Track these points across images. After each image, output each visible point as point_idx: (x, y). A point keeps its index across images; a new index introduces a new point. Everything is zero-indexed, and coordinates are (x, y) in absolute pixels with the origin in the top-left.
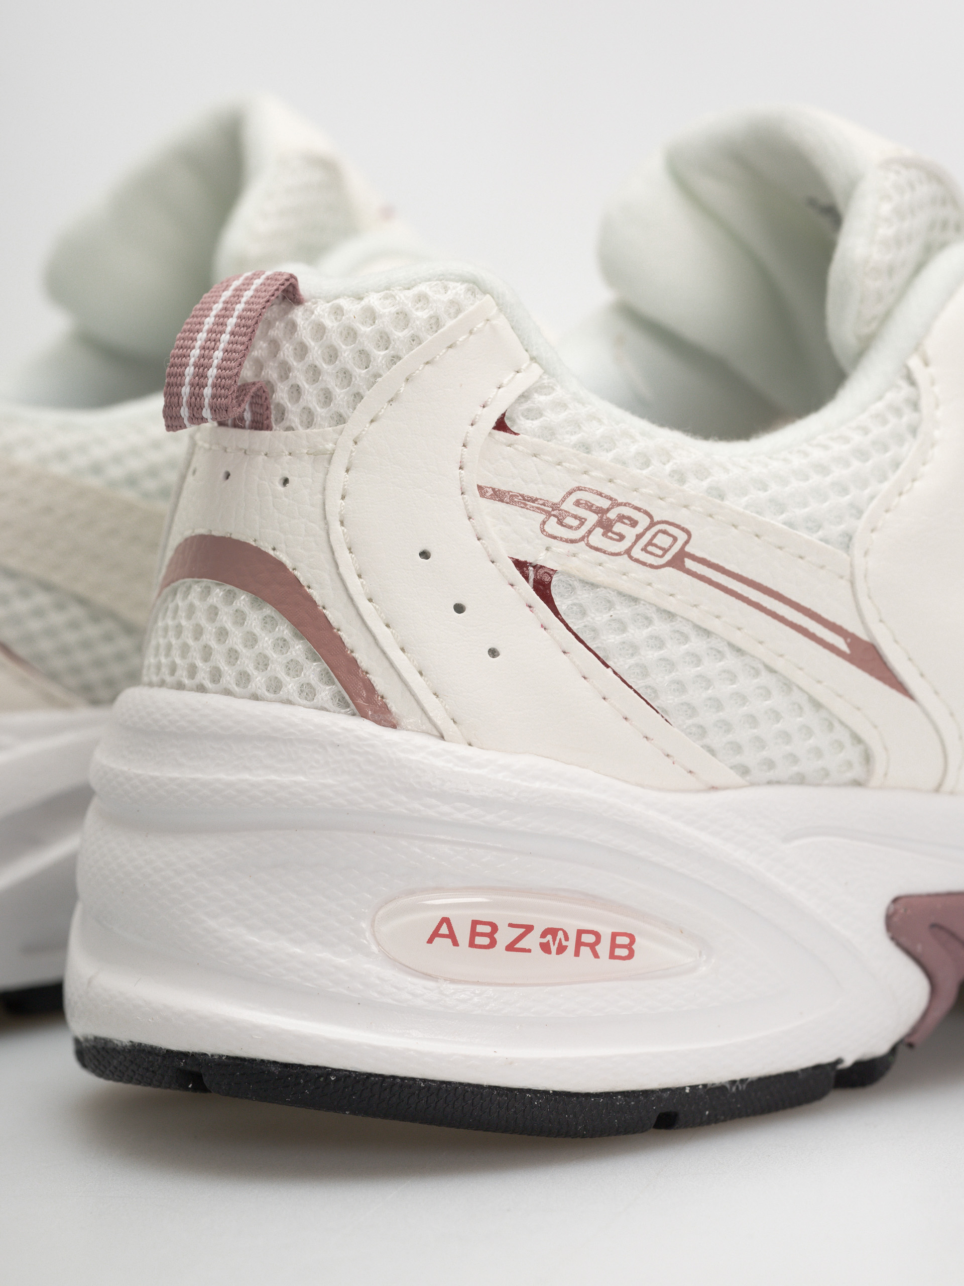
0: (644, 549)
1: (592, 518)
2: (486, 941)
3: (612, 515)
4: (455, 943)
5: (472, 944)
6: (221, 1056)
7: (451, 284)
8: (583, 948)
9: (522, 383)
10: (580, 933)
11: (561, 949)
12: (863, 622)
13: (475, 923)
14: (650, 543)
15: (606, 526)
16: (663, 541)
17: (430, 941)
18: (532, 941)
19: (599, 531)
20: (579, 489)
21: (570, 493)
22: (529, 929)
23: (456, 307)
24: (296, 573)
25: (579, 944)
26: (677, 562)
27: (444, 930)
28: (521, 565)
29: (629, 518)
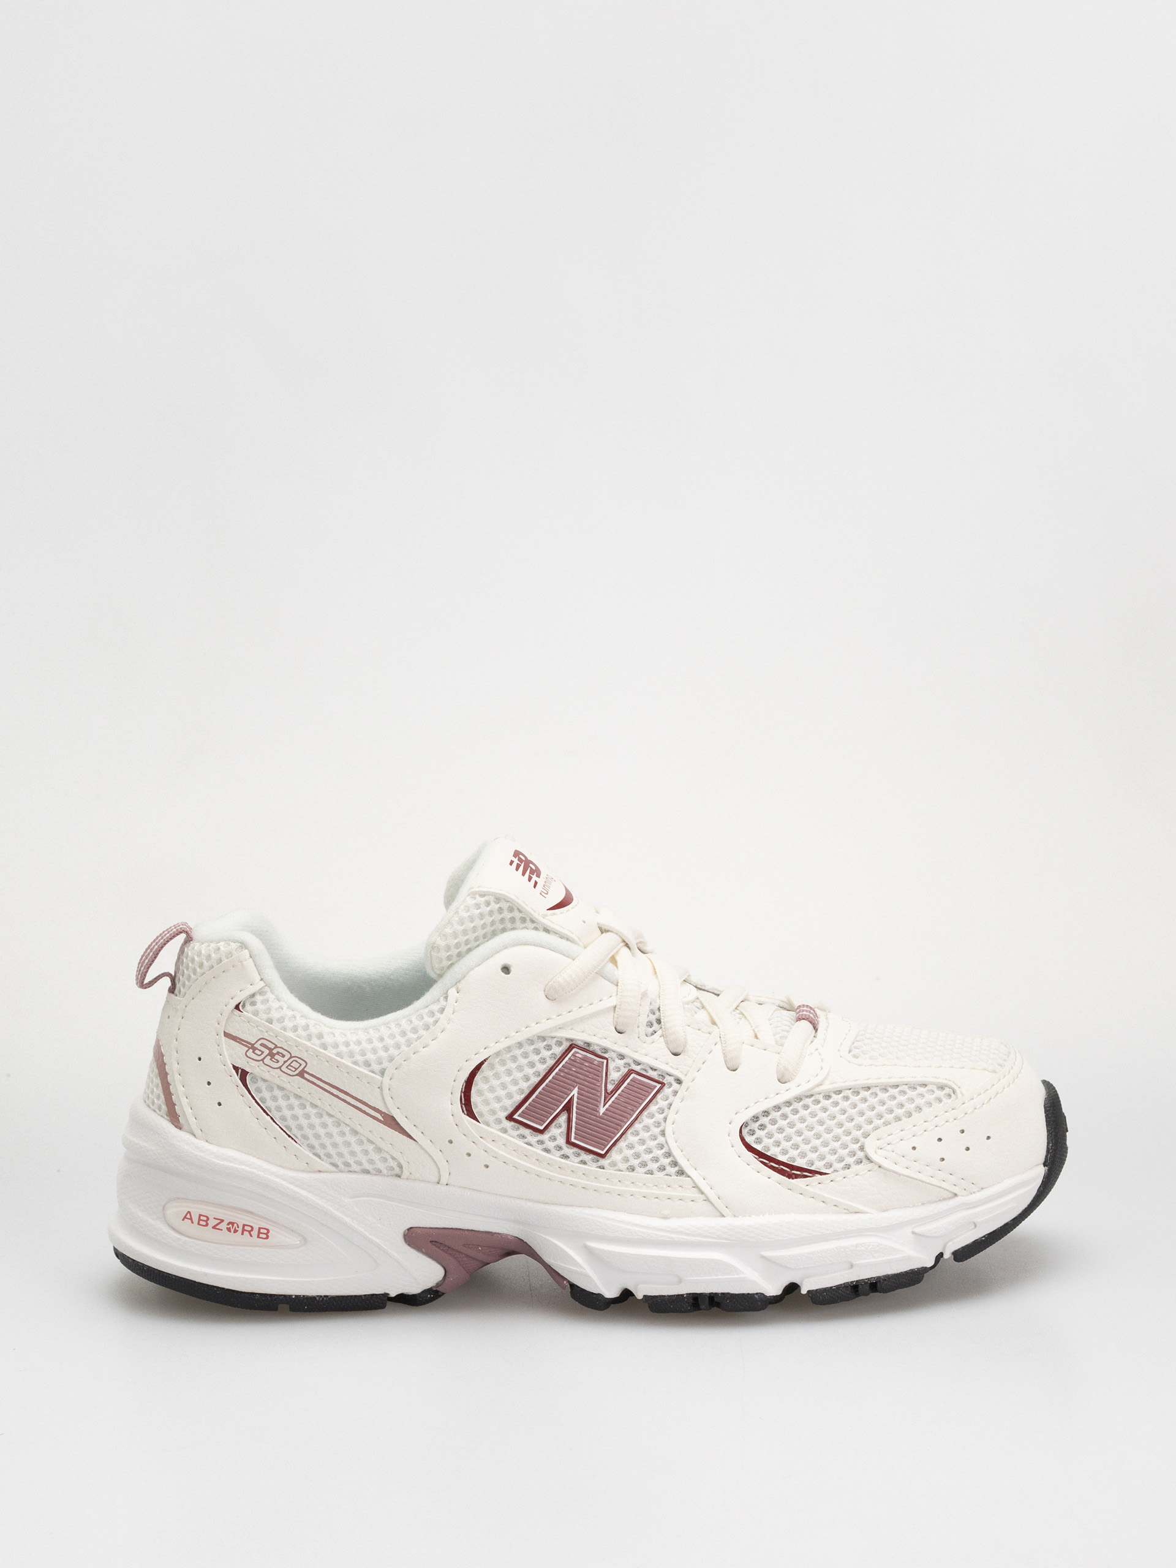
0: (287, 1067)
1: (267, 1052)
2: (204, 1223)
3: (275, 1051)
4: (192, 1222)
5: (199, 1224)
7: (230, 943)
8: (245, 1232)
9: (251, 990)
10: (244, 1225)
11: (236, 1231)
12: (388, 1107)
13: (200, 1215)
14: (289, 1065)
15: (272, 1055)
16: (295, 1065)
17: (183, 1220)
18: (223, 1226)
19: (269, 1057)
20: (263, 1039)
21: (259, 1040)
22: (222, 1221)
23: (229, 955)
25: (243, 1230)
26: (301, 1074)
27: (188, 1216)
28: (236, 1068)
29: (281, 1053)
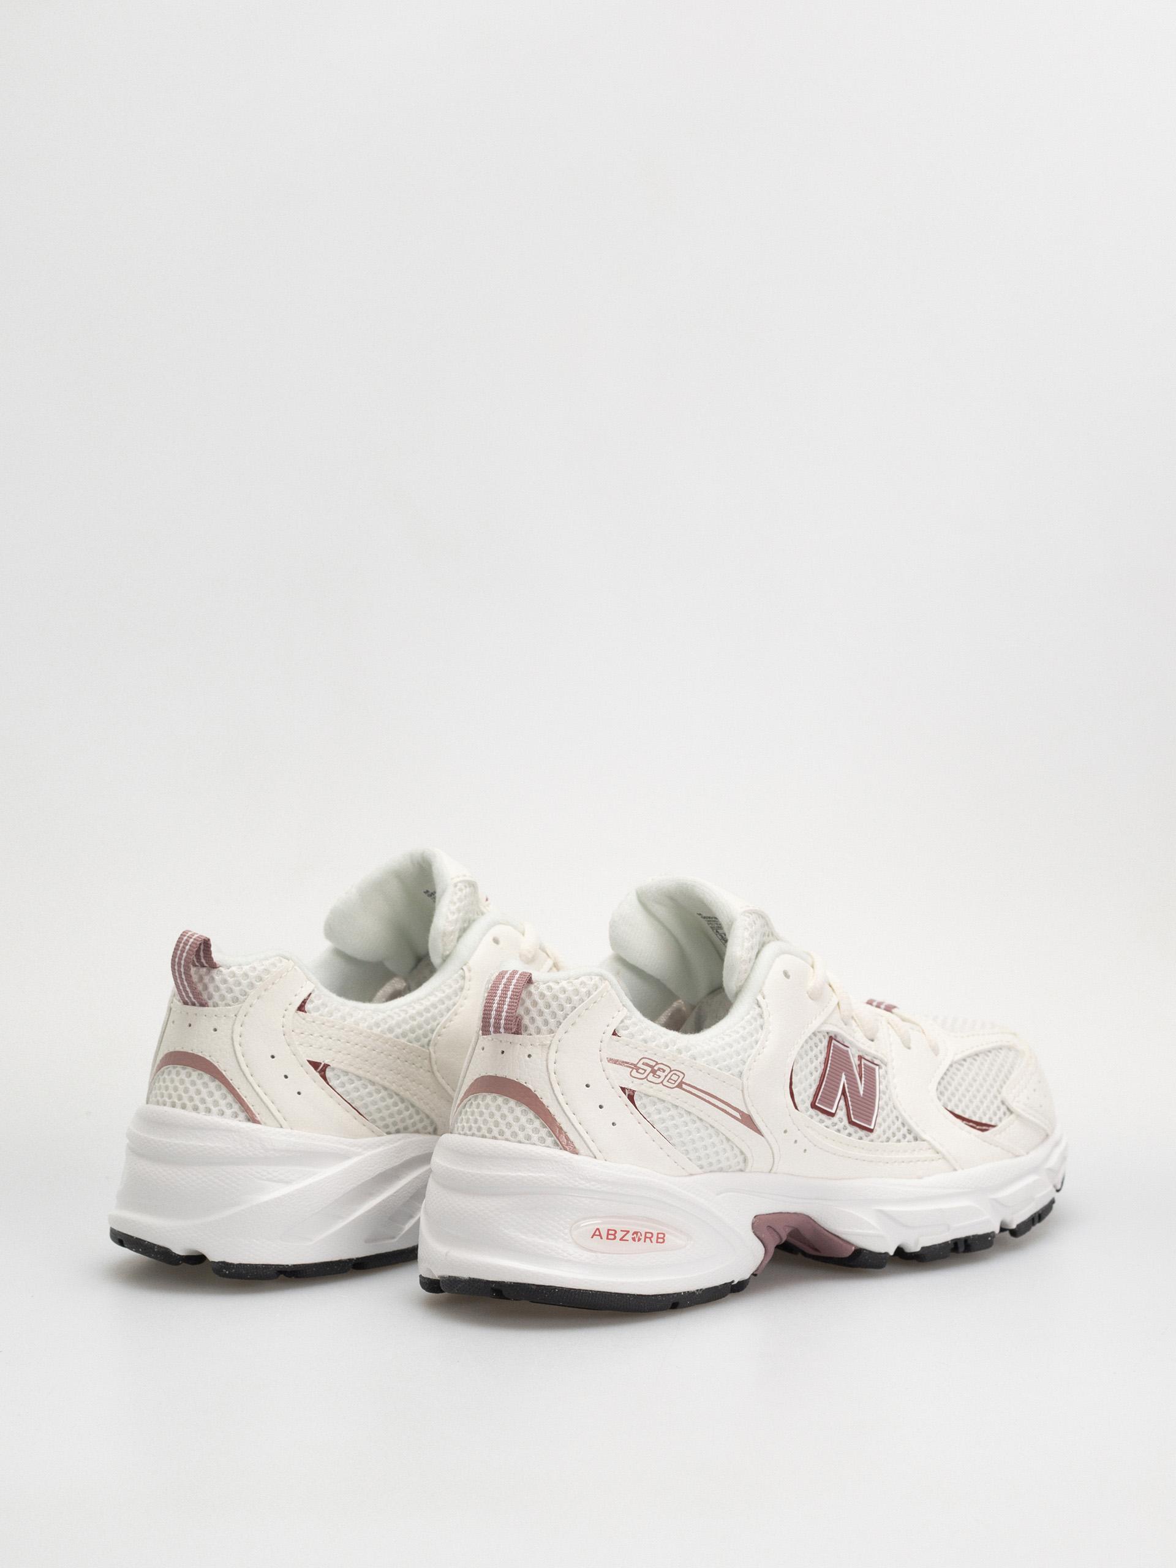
0: (668, 1081)
1: (649, 1069)
2: (612, 1237)
3: (656, 1068)
4: (601, 1238)
5: (607, 1238)
6: (511, 1283)
7: (594, 977)
8: (647, 1239)
9: (620, 1016)
10: (646, 1233)
11: (639, 1240)
12: (746, 1106)
13: (609, 1230)
14: (670, 1079)
15: (654, 1072)
16: (675, 1077)
17: (592, 1237)
18: (629, 1237)
19: (651, 1074)
20: (644, 1058)
21: (640, 1060)
22: (628, 1232)
23: (596, 987)
24: (535, 1093)
25: (646, 1237)
26: (680, 1086)
27: (597, 1233)
28: (623, 1089)
29: (662, 1069)
